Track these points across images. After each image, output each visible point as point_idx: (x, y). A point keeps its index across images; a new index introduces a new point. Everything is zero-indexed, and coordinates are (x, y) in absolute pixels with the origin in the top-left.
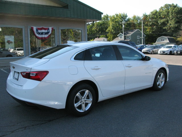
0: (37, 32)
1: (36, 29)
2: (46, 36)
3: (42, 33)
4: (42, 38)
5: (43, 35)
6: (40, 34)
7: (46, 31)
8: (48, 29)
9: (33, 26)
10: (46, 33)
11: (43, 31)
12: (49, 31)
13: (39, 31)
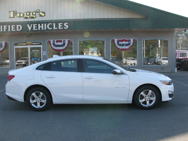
0: (118, 44)
1: (117, 41)
2: (127, 47)
3: (123, 45)
4: (123, 49)
5: (124, 46)
6: (121, 45)
7: (127, 43)
8: (129, 41)
9: (114, 38)
10: (127, 45)
11: (124, 42)
12: (130, 42)
13: (120, 43)
